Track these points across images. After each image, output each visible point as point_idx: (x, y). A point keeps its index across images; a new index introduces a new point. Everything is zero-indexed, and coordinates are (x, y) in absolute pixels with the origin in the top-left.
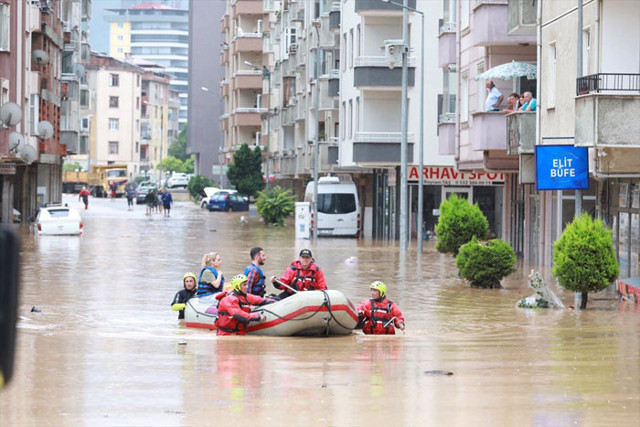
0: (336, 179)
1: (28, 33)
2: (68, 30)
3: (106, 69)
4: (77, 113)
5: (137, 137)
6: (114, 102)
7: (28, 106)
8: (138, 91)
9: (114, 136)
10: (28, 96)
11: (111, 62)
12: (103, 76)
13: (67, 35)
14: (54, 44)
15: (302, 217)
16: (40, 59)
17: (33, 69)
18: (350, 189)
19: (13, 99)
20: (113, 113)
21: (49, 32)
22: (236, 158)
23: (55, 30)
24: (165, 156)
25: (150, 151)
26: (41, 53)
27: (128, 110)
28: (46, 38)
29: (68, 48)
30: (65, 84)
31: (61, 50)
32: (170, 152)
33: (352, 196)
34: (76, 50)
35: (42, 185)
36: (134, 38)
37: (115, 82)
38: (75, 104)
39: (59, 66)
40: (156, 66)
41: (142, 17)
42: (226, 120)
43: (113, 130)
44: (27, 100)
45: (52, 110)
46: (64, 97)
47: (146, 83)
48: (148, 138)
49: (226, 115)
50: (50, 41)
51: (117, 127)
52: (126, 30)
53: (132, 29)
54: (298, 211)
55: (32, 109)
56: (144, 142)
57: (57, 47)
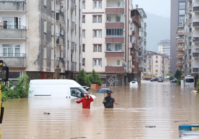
0: (190, 76)
1: (129, 48)
2: (140, 47)
3: (155, 55)
4: (143, 64)
5: (162, 69)
6: (157, 62)
7: (129, 63)
8: (162, 59)
9: (157, 68)
10: (129, 60)
11: (156, 54)
12: (154, 57)
13: (140, 48)
14: (136, 50)
15: (182, 83)
16: (132, 53)
17: (131, 55)
18: (193, 78)
19: (126, 61)
20: (157, 64)
21: (135, 48)
22: (176, 72)
23: (136, 47)
24: (168, 72)
25: (165, 72)
26: (132, 52)
27: (160, 63)
28: (134, 49)
29: (140, 51)
30: (139, 58)
31: (138, 52)
32: (169, 72)
33: (193, 79)
34: (142, 51)
35: (135, 78)
36: (163, 48)
37: (157, 57)
38: (143, 62)
39: (138, 54)
40: (166, 54)
41: (165, 44)
42: (177, 65)
43: (156, 67)
44: (129, 61)
45: (136, 63)
46: (139, 60)
47: (163, 58)
48: (164, 69)
49: (177, 64)
50: (135, 50)
51: (157, 67)
52: (162, 47)
53: (163, 46)
54: (181, 82)
55: (131, 63)
56: (163, 70)
57: (137, 51)
